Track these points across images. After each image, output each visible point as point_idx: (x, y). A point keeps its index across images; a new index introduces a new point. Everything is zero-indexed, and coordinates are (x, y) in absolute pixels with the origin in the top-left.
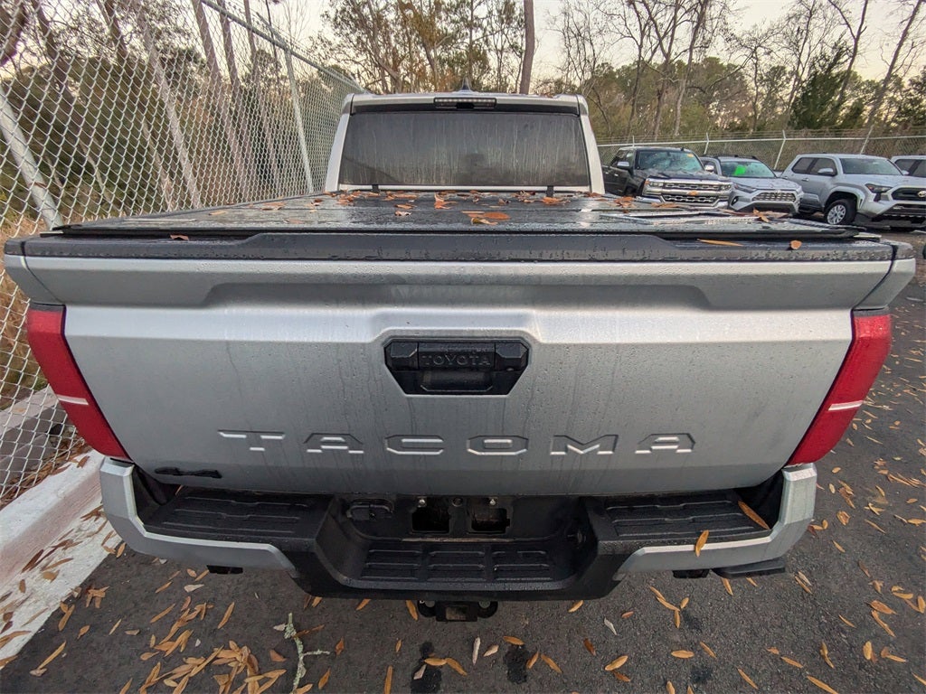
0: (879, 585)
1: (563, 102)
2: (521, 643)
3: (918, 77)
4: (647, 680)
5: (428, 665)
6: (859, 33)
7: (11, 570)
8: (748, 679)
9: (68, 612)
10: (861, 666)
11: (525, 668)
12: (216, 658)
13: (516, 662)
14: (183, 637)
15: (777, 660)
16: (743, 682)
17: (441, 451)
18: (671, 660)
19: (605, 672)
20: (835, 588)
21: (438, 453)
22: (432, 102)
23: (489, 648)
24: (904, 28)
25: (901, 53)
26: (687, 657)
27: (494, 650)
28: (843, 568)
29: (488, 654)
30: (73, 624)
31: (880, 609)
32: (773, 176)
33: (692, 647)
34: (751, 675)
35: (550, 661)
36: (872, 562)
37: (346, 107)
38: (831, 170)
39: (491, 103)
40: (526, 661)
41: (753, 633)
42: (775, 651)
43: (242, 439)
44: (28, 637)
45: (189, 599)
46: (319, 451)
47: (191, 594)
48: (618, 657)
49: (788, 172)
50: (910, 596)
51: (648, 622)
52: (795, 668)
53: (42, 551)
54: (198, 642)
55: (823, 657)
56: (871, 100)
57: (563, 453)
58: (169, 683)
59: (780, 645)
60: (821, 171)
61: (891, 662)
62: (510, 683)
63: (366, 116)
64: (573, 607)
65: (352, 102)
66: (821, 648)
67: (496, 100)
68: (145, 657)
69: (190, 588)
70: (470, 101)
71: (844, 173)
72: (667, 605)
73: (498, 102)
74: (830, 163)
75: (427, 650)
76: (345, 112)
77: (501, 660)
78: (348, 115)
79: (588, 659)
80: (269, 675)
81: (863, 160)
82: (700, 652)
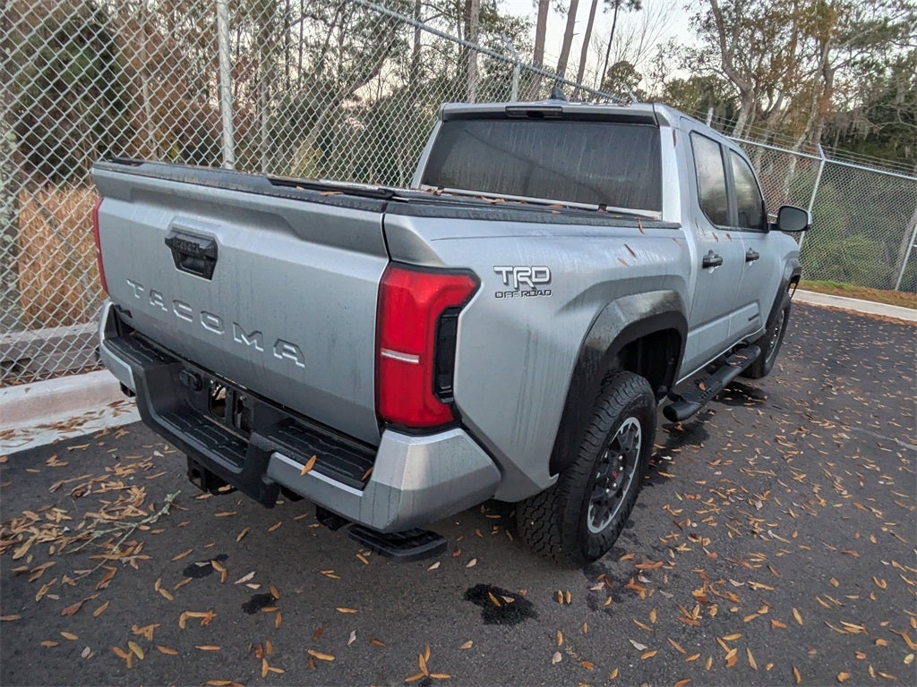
2: (277, 597)
5: (211, 564)
7: (104, 400)
9: (105, 433)
11: (260, 608)
12: (129, 489)
13: (259, 602)
14: (129, 471)
19: (305, 652)
22: (504, 111)
23: (254, 583)
27: (255, 587)
29: (250, 585)
30: (99, 440)
35: (279, 618)
39: (558, 112)
40: (265, 606)
44: (82, 434)
45: (151, 458)
47: (154, 457)
48: (330, 655)
53: (123, 401)
54: (132, 478)
58: (103, 485)
62: (241, 608)
64: (344, 609)
67: (562, 108)
68: (108, 469)
69: (157, 453)
73: (564, 111)
75: (221, 558)
77: (253, 594)
79: (306, 638)
80: (139, 511)
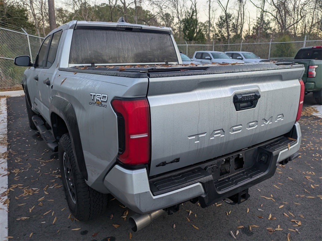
0: (304, 173)
1: (165, 30)
2: (243, 226)
3: (217, 22)
4: (279, 216)
6: (195, 4)
8: (297, 204)
10: (313, 190)
11: (250, 231)
13: (246, 231)
15: (299, 197)
16: (297, 205)
17: (241, 130)
18: (280, 209)
19: (269, 220)
20: (297, 177)
21: (240, 131)
22: (116, 27)
24: (209, 4)
25: (210, 13)
26: (282, 207)
27: (238, 232)
28: (295, 172)
29: (237, 234)
31: (308, 177)
32: (190, 60)
33: (282, 204)
34: (297, 203)
35: (254, 226)
36: (299, 169)
37: (72, 26)
38: (209, 57)
39: (140, 29)
40: (249, 229)
41: (291, 194)
42: (297, 196)
43: (194, 138)
46: (213, 138)
48: (269, 215)
49: (194, 58)
50: (310, 173)
51: (268, 204)
52: (304, 197)
55: (306, 192)
56: (204, 30)
57: (264, 125)
59: (297, 194)
60: (206, 58)
61: (317, 186)
62: (250, 237)
63: (82, 31)
64: (247, 211)
65: (76, 24)
66: (304, 190)
67: (142, 27)
70: (132, 27)
71: (214, 58)
72: (269, 198)
73: (143, 28)
74: (208, 55)
76: (71, 28)
77: (242, 233)
78: (73, 30)
79: (263, 220)
81: (218, 53)
82: (284, 204)
